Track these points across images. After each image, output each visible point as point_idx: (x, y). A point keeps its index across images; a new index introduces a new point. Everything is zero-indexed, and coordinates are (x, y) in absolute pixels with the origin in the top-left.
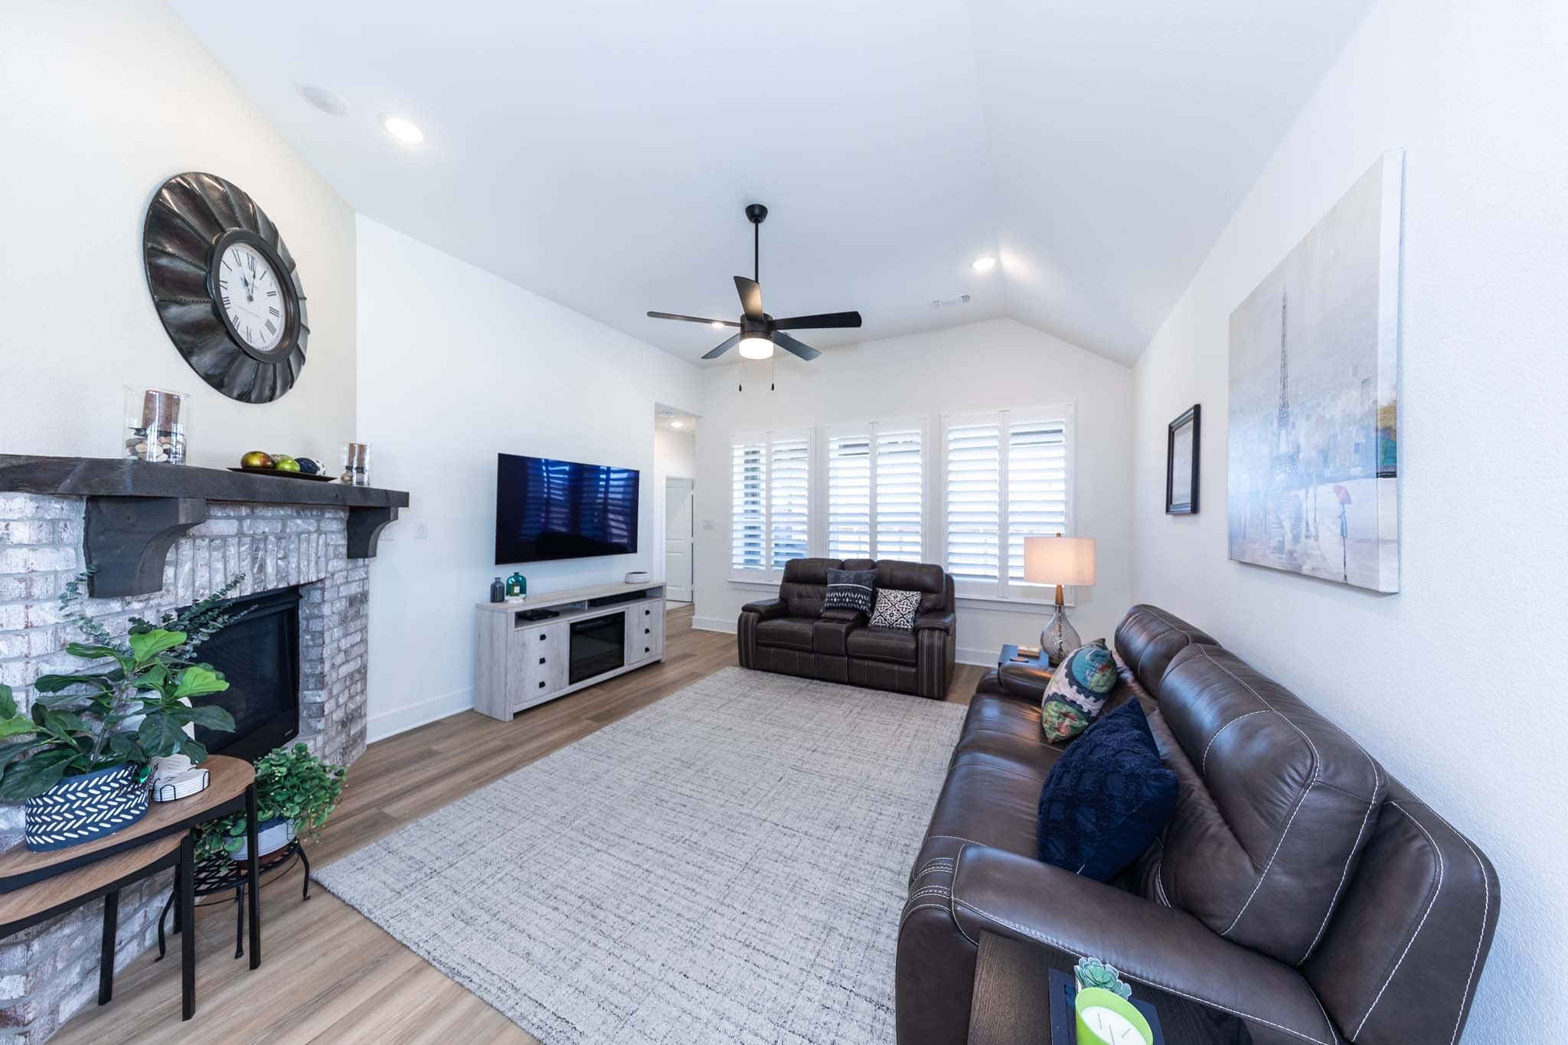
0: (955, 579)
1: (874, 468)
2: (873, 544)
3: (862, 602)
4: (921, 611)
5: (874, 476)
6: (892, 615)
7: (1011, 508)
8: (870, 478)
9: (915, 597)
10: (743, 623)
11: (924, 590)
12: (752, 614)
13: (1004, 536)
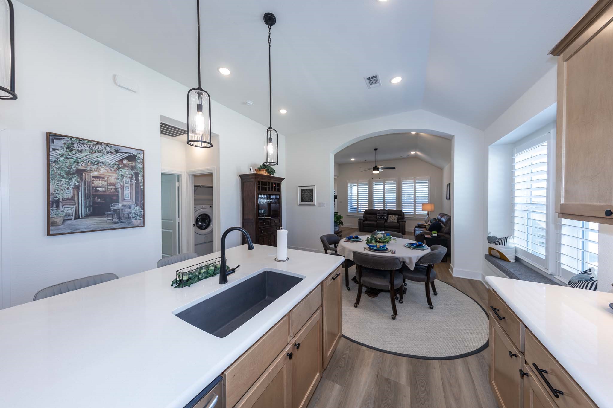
0: (405, 213)
1: (384, 187)
2: (384, 206)
3: (385, 217)
4: (398, 219)
5: (384, 189)
6: (392, 220)
7: (417, 198)
8: (384, 191)
9: (397, 216)
10: (359, 223)
11: (399, 215)
12: (362, 221)
13: (415, 203)
